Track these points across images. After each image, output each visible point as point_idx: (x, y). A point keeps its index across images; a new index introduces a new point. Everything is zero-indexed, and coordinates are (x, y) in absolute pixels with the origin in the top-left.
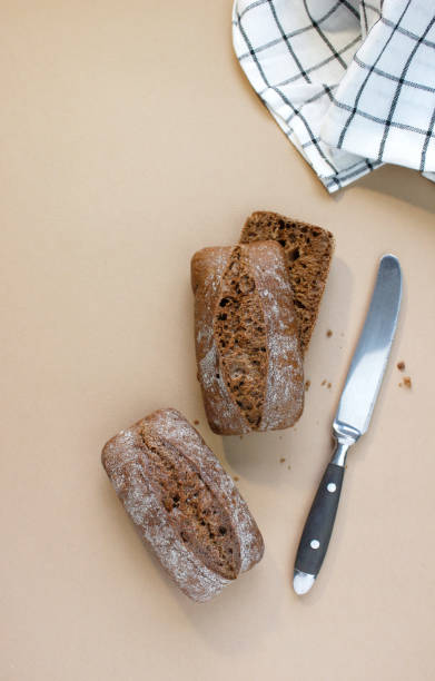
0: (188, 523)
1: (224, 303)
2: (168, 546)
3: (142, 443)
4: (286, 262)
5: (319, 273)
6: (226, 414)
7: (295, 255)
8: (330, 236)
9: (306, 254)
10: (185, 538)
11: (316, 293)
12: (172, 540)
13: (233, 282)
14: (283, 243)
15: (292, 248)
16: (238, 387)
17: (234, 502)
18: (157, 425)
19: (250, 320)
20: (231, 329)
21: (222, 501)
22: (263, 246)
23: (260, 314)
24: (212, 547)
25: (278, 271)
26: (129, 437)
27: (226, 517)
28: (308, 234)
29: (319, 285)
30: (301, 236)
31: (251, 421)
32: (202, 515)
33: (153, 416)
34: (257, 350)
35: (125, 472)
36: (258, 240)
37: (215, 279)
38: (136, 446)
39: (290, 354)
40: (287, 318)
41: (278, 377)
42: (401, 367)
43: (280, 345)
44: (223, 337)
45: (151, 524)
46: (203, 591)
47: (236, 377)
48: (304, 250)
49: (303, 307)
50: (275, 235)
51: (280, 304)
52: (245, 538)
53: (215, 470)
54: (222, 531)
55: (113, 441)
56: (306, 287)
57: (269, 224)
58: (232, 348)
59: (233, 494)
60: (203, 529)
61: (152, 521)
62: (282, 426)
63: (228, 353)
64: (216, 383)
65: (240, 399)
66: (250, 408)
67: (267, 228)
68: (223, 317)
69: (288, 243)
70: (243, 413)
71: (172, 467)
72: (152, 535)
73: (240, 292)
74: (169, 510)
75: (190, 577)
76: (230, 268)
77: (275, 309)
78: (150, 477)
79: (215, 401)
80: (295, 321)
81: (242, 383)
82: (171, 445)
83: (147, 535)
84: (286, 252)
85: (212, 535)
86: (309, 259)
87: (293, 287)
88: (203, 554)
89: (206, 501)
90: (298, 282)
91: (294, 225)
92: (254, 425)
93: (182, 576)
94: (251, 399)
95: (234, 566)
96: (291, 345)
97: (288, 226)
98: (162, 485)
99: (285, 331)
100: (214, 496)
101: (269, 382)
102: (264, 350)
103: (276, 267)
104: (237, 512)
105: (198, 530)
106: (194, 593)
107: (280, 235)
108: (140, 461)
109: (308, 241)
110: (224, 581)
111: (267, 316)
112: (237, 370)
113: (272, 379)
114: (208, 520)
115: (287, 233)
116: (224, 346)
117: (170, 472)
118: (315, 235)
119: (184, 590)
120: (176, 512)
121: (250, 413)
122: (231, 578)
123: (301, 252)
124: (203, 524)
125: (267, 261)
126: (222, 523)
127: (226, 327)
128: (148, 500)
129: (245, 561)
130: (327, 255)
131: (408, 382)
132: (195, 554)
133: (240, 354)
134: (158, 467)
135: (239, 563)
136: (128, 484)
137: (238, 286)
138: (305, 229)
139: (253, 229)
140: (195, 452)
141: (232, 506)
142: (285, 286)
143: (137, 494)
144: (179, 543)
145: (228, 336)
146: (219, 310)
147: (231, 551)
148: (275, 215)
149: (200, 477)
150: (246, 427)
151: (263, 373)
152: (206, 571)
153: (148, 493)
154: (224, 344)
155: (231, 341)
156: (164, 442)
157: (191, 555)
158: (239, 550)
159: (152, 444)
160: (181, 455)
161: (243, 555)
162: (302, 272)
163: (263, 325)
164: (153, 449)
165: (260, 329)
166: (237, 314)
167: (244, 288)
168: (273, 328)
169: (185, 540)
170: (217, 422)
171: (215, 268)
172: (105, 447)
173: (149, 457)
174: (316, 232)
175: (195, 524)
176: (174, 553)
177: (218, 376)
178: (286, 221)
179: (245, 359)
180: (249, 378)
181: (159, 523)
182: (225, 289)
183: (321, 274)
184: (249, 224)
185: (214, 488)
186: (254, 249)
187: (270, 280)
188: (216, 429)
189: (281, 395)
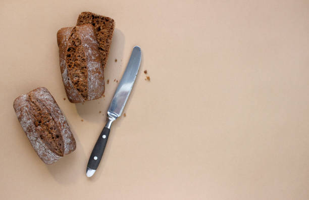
0: (44, 132)
1: (69, 50)
2: (36, 140)
3: (29, 99)
4: (95, 32)
5: (109, 36)
6: (74, 94)
7: (99, 29)
8: (113, 21)
9: (103, 29)
10: (42, 137)
11: (108, 44)
12: (37, 138)
13: (73, 41)
14: (94, 25)
15: (98, 26)
16: (77, 83)
17: (64, 126)
18: (36, 93)
19: (79, 56)
20: (73, 60)
21: (58, 125)
22: (85, 26)
23: (84, 53)
24: (53, 142)
25: (91, 36)
26: (25, 97)
27: (59, 131)
28: (104, 21)
29: (109, 41)
30: (101, 21)
31: (84, 97)
32: (49, 130)
33: (36, 90)
34: (83, 68)
35: (21, 110)
36: (84, 24)
37: (66, 41)
38: (27, 101)
39: (97, 69)
40: (95, 55)
41: (92, 78)
42: (145, 72)
43: (92, 66)
44: (69, 64)
45: (29, 131)
46: (49, 160)
47: (75, 79)
48: (102, 27)
49: (103, 50)
50: (90, 22)
51: (92, 49)
52: (67, 141)
53: (58, 113)
54: (58, 137)
55: (18, 98)
56: (104, 42)
57: (88, 17)
58: (73, 68)
59: (64, 123)
60: (50, 135)
61: (30, 130)
62: (96, 98)
63: (72, 70)
64: (68, 82)
65: (78, 88)
66: (82, 91)
67: (87, 19)
68: (69, 56)
69: (96, 24)
70: (80, 93)
71: (40, 110)
72: (30, 136)
73: (75, 45)
74: (36, 126)
75: (43, 153)
76: (72, 35)
77: (90, 51)
78: (30, 113)
79: (69, 89)
80: (100, 56)
81: (78, 81)
82: (41, 101)
83: (28, 136)
84: (95, 28)
85: (53, 138)
86: (105, 30)
87: (98, 42)
88: (49, 145)
89: (52, 124)
90: (101, 40)
91: (98, 17)
92: (85, 98)
93: (40, 153)
94: (82, 87)
95: (62, 151)
96: (97, 65)
97: (96, 18)
98: (35, 116)
99: (94, 60)
100: (55, 123)
101: (89, 80)
102: (86, 68)
103: (90, 34)
104: (64, 130)
105: (47, 135)
106: (45, 160)
107: (93, 21)
108: (27, 106)
109: (104, 23)
110: (57, 156)
111: (86, 54)
112: (76, 76)
113: (90, 79)
114: (52, 132)
115: (95, 20)
116: (70, 67)
117: (39, 112)
118: (107, 20)
119: (41, 159)
120: (39, 127)
121: (83, 93)
122: (61, 156)
123: (101, 28)
124: (50, 133)
125: (87, 32)
126: (58, 133)
127: (71, 60)
128: (29, 121)
129: (66, 150)
130: (112, 29)
131: (148, 78)
132: (46, 144)
133: (76, 70)
134: (34, 109)
135: (64, 150)
136: (22, 115)
137: (75, 43)
138: (103, 18)
139: (82, 19)
140: (50, 105)
141: (62, 127)
142: (94, 42)
143: (25, 119)
144: (39, 139)
145: (71, 63)
146: (67, 53)
147: (60, 145)
148: (90, 13)
149: (51, 115)
150: (82, 99)
151: (86, 77)
152: (50, 152)
153: (29, 119)
154: (70, 66)
155: (73, 65)
156: (37, 100)
157: (44, 145)
158: (64, 145)
159: (33, 100)
160: (44, 105)
161: (65, 147)
162: (102, 36)
163: (85, 58)
164: (33, 102)
165: (83, 60)
166: (75, 54)
167: (77, 44)
168: (89, 59)
169: (42, 139)
170: (70, 98)
171: (65, 36)
172: (15, 101)
173: (31, 105)
174: (107, 19)
175: (46, 133)
176: (37, 143)
177: (69, 79)
178: (95, 16)
179: (79, 72)
180: (81, 79)
181: (32, 131)
182: (69, 44)
183: (110, 37)
184: (80, 17)
185: (56, 120)
186: (81, 28)
187: (87, 40)
188: (71, 101)
189: (94, 85)
